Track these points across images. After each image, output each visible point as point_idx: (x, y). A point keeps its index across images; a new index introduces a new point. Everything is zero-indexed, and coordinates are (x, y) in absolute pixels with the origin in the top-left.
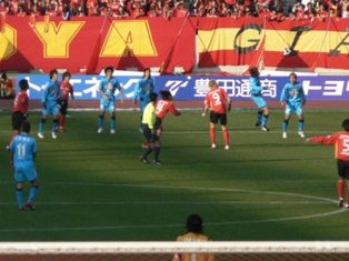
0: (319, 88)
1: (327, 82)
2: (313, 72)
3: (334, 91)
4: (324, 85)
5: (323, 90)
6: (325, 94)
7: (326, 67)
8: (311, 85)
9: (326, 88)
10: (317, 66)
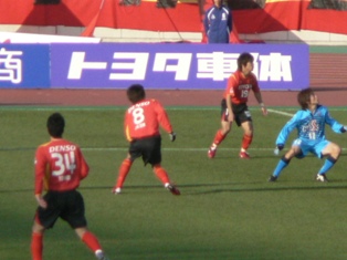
0: (102, 66)
1: (117, 55)
2: (91, 35)
3: (130, 71)
4: (110, 61)
5: (109, 70)
6: (113, 77)
7: (116, 27)
8: (87, 59)
9: (115, 66)
10: (97, 25)
